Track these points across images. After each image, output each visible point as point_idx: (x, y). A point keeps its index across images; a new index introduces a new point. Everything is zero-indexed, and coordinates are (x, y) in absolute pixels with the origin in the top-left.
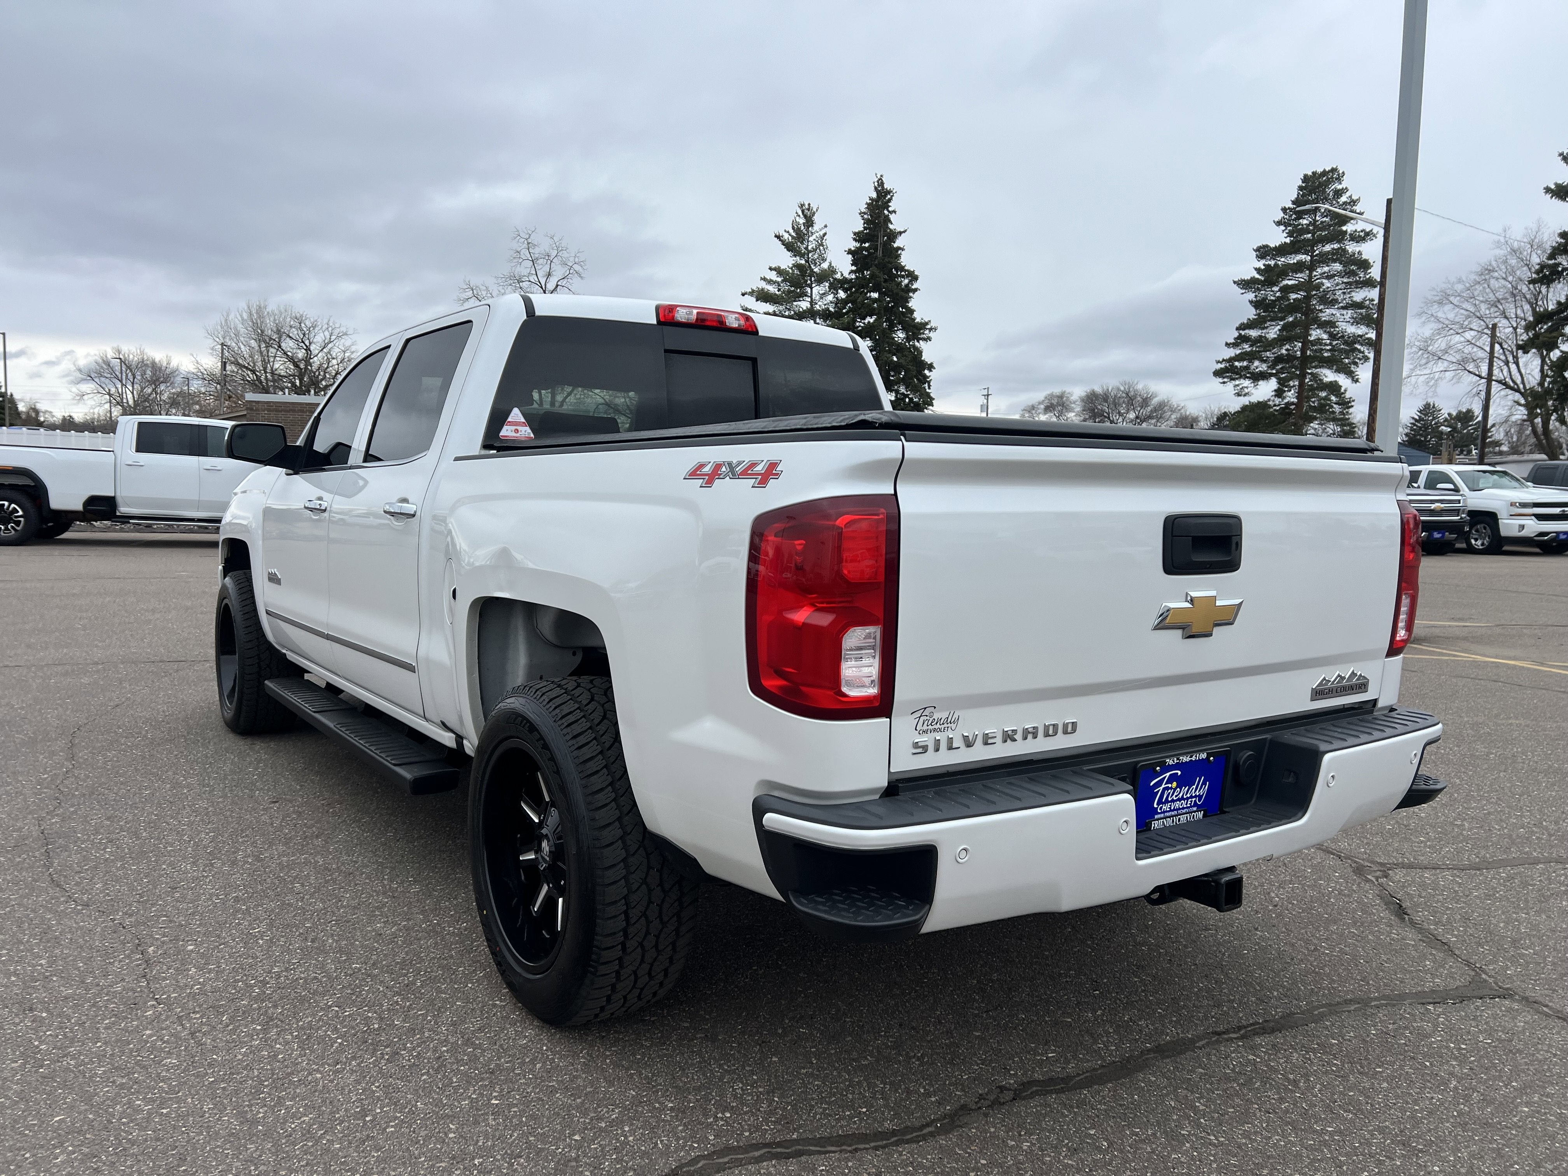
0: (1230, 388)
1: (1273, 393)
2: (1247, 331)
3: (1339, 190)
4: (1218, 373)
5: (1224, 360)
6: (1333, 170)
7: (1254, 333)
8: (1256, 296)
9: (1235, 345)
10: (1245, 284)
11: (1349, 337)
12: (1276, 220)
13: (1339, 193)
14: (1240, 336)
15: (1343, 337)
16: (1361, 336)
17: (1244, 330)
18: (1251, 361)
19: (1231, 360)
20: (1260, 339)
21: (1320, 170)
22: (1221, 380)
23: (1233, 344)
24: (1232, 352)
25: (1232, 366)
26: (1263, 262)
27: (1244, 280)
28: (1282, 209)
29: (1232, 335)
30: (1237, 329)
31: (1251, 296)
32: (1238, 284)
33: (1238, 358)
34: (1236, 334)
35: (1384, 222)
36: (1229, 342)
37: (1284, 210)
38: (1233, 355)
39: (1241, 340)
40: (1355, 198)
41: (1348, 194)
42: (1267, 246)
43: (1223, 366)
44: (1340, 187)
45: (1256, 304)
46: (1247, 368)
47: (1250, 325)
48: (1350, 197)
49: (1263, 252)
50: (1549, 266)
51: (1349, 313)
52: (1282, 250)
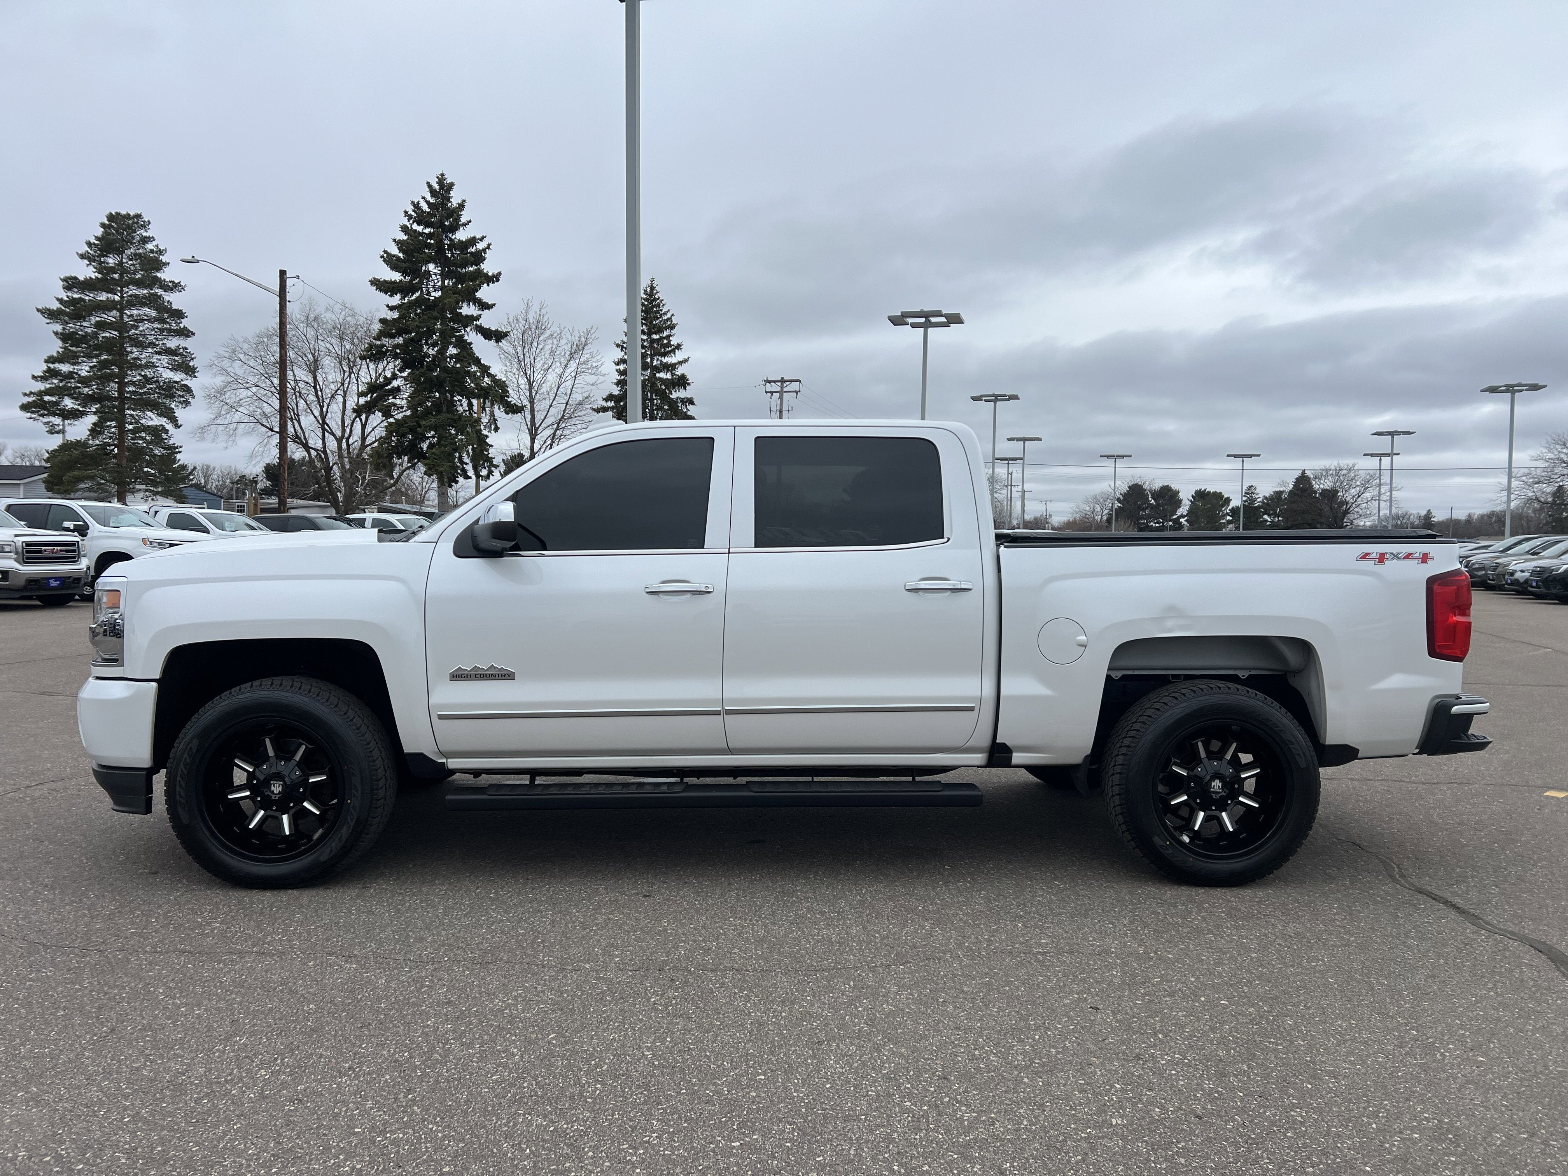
0: (39, 425)
1: (88, 433)
2: (57, 365)
3: (146, 237)
4: (25, 407)
5: (31, 393)
6: (138, 216)
7: (65, 368)
8: (64, 329)
9: (43, 378)
10: (51, 315)
11: (165, 383)
12: (80, 252)
13: (145, 240)
14: (49, 370)
15: (157, 381)
16: (177, 382)
17: (53, 363)
18: (62, 396)
19: (40, 394)
20: (70, 375)
21: (124, 212)
22: (29, 415)
23: (41, 377)
24: (41, 386)
25: (42, 400)
26: (69, 294)
27: (49, 310)
28: (87, 243)
29: (40, 368)
30: (46, 361)
31: (59, 328)
32: (42, 313)
33: (48, 392)
34: (45, 368)
35: (278, 290)
36: (36, 375)
37: (89, 244)
38: (43, 389)
39: (51, 373)
40: (162, 248)
41: (154, 243)
42: (76, 278)
43: (31, 399)
44: (145, 234)
45: (65, 337)
46: (57, 404)
47: (60, 359)
48: (157, 246)
49: (71, 283)
50: (377, 346)
51: (165, 359)
52: (88, 285)
